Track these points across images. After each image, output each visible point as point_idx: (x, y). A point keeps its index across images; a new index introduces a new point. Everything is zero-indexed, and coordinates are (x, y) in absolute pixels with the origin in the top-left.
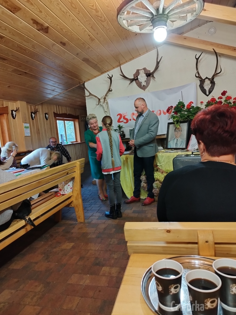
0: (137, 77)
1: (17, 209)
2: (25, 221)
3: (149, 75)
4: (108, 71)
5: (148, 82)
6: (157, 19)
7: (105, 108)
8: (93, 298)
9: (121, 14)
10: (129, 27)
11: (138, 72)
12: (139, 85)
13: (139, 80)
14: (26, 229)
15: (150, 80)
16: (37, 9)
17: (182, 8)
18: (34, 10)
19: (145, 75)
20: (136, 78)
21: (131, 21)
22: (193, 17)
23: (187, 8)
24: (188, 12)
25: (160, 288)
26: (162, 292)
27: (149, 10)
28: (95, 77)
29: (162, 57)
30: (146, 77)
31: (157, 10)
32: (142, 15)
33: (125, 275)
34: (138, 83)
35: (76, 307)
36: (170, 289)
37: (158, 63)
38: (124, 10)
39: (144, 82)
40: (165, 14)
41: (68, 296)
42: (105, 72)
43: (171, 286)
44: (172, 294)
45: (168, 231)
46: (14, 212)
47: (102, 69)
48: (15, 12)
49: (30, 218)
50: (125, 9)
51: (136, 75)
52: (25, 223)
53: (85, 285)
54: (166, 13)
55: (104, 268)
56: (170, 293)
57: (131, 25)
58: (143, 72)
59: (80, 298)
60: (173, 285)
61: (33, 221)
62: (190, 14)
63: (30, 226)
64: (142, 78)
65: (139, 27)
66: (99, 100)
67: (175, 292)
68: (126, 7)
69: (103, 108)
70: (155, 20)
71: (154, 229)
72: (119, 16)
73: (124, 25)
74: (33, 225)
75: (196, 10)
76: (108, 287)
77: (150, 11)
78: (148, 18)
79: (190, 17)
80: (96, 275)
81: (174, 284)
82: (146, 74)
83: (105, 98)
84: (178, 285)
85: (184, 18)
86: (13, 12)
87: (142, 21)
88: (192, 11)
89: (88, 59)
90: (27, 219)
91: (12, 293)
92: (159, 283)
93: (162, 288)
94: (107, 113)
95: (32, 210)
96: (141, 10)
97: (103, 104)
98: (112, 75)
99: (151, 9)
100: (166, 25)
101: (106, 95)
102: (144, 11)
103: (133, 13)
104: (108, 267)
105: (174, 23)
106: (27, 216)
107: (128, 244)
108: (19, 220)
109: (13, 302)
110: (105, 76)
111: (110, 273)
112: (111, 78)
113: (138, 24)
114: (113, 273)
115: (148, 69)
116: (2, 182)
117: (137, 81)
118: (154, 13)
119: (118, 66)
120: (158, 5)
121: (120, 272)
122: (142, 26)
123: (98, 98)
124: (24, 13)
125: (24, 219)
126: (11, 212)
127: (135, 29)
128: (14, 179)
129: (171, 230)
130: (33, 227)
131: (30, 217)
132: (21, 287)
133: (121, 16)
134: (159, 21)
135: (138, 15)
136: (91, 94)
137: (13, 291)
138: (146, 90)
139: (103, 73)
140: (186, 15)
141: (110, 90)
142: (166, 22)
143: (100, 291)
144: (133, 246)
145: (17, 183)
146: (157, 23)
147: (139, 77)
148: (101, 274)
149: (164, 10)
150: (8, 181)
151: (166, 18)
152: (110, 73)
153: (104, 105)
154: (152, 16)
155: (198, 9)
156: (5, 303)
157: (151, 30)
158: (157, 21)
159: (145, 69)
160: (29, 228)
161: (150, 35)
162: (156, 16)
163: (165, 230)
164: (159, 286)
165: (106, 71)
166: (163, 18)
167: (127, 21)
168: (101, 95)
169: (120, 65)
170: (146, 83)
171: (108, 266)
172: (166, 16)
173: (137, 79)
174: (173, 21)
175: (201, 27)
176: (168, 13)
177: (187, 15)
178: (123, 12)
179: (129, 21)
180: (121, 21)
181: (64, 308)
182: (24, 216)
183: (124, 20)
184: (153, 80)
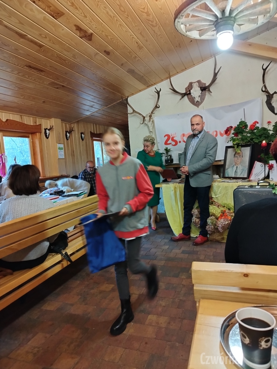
0: (190, 91)
1: (54, 241)
2: (62, 255)
3: (204, 89)
4: (156, 84)
5: (202, 98)
6: (222, 22)
7: (150, 128)
8: (139, 351)
9: (179, 18)
10: (187, 32)
11: (191, 85)
12: (192, 101)
13: (192, 94)
14: (63, 264)
15: (205, 95)
16: (82, 14)
17: (253, 9)
18: (78, 14)
19: (199, 88)
20: (188, 92)
21: (189, 25)
22: (266, 19)
23: (259, 9)
24: (260, 13)
25: (247, 341)
26: (249, 345)
27: (213, 12)
28: (140, 91)
29: (221, 67)
30: (201, 92)
31: (223, 12)
32: (204, 18)
33: (197, 323)
34: (190, 99)
35: (119, 360)
36: (261, 342)
37: (215, 75)
38: (183, 13)
39: (198, 97)
40: (232, 17)
41: (109, 346)
42: (152, 85)
43: (261, 339)
44: (262, 348)
45: (245, 275)
46: (50, 245)
47: (149, 81)
48: (58, 17)
49: (67, 253)
50: (185, 11)
51: (188, 89)
52: (61, 257)
53: (129, 335)
54: (234, 15)
55: (150, 317)
56: (260, 347)
57: (190, 30)
58: (197, 85)
59: (124, 350)
60: (263, 338)
61: (69, 256)
62: (262, 16)
63: (66, 262)
64: (196, 92)
65: (198, 32)
66: (144, 118)
67: (265, 347)
68: (186, 9)
69: (148, 127)
70: (220, 23)
71: (229, 271)
72: (177, 20)
73: (182, 30)
74: (70, 260)
75: (270, 11)
76: (155, 339)
77: (214, 14)
78: (211, 21)
79: (262, 20)
80: (141, 324)
81: (266, 337)
82: (201, 88)
83: (150, 116)
84: (270, 338)
85: (255, 21)
86: (55, 17)
87: (203, 25)
88: (265, 13)
89: (134, 70)
90: (64, 253)
91: (46, 337)
92: (246, 334)
93: (250, 341)
94: (153, 134)
95: (69, 244)
96: (204, 12)
97: (148, 123)
98: (160, 89)
99: (216, 11)
100: (232, 30)
101: (152, 113)
102: (207, 13)
103: (193, 16)
104: (155, 316)
105: (242, 27)
106: (64, 250)
107: (195, 288)
108: (54, 254)
109: (48, 347)
110: (152, 89)
111: (158, 323)
112: (158, 93)
113: (199, 28)
114: (161, 323)
115: (203, 81)
116: (40, 210)
117: (189, 96)
118: (219, 15)
119: (167, 78)
120: (224, 6)
121: (169, 323)
122: (202, 32)
123: (143, 116)
124: (67, 19)
125: (61, 253)
126: (47, 244)
127: (194, 35)
128: (52, 207)
129: (249, 274)
130: (69, 263)
131: (67, 251)
132: (56, 331)
133: (179, 20)
134: (224, 25)
135: (199, 18)
136: (135, 111)
137: (48, 335)
138: (200, 107)
139: (149, 86)
140: (256, 17)
141: (157, 107)
142: (233, 25)
143: (146, 343)
144: (201, 290)
145: (55, 211)
146: (222, 27)
147: (192, 91)
148: (147, 322)
149: (231, 12)
150: (46, 208)
151: (232, 22)
152: (158, 87)
153: (150, 124)
154: (216, 19)
155: (273, 9)
156: (39, 348)
157: (213, 35)
158: (222, 25)
159: (199, 82)
160: (65, 263)
161: (211, 42)
162: (221, 19)
163: (242, 273)
164: (245, 338)
165: (153, 83)
166: (229, 21)
167: (186, 25)
168: (146, 112)
169: (170, 77)
170: (200, 98)
171: (155, 314)
172: (233, 19)
173: (190, 94)
174: (240, 25)
175: (270, 31)
176: (236, 15)
177: (258, 17)
178: (182, 15)
179: (188, 25)
180: (178, 26)
181: (105, 359)
182: (60, 250)
183: (182, 24)
184: (209, 95)
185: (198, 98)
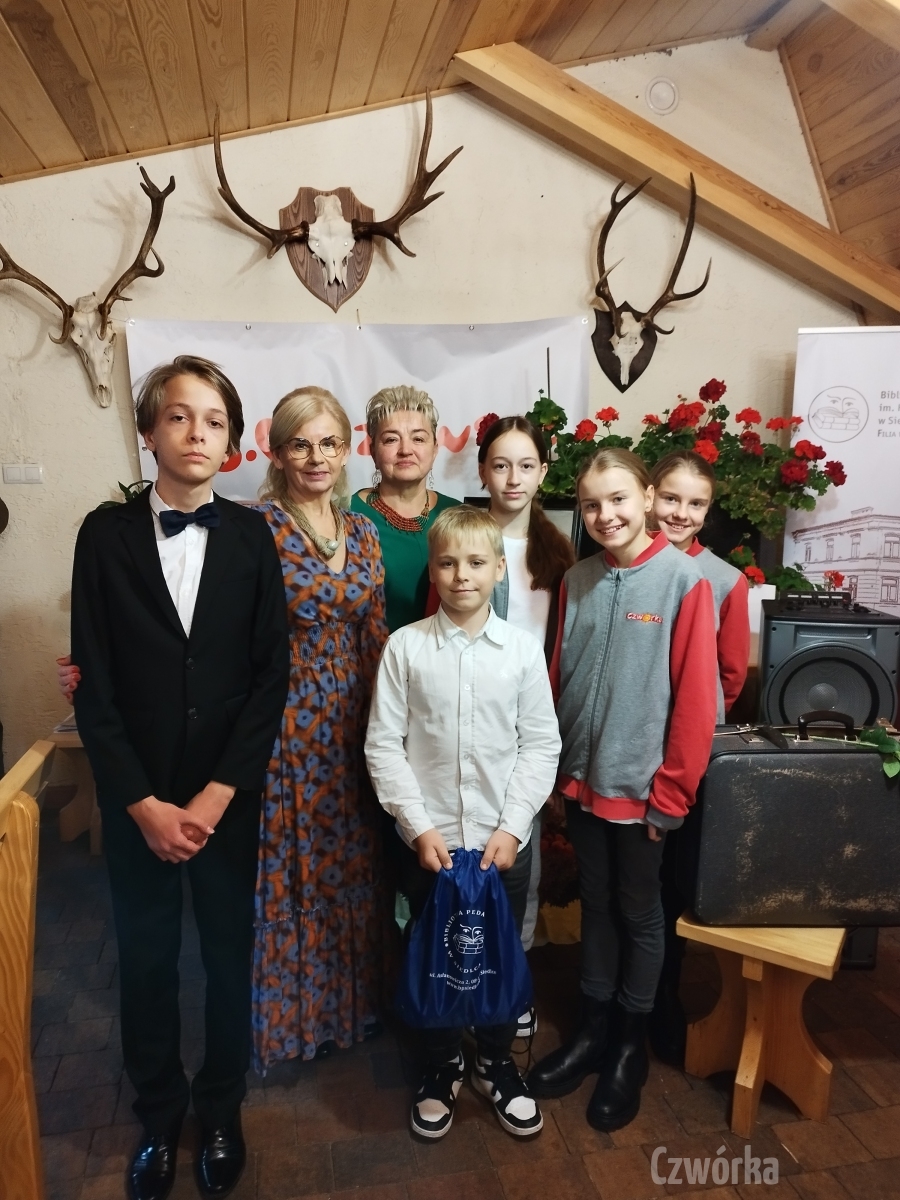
0: (305, 226)
3: (370, 233)
5: (358, 266)
15: (368, 259)
19: (348, 226)
20: (298, 233)
28: (44, 169)
29: (461, 148)
30: (351, 242)
34: (302, 264)
39: (339, 263)
47: (105, 125)
51: (296, 216)
58: (335, 207)
64: (332, 238)
66: (68, 311)
69: (86, 364)
82: (355, 224)
83: (103, 311)
94: (110, 400)
97: (86, 343)
98: (172, 179)
101: (114, 293)
112: (158, 199)
115: (364, 198)
119: (194, 141)
123: (61, 304)
136: (15, 267)
141: (139, 269)
159: (345, 195)
170: (345, 269)
173: (304, 239)
175: (621, 60)
185: (341, 269)
